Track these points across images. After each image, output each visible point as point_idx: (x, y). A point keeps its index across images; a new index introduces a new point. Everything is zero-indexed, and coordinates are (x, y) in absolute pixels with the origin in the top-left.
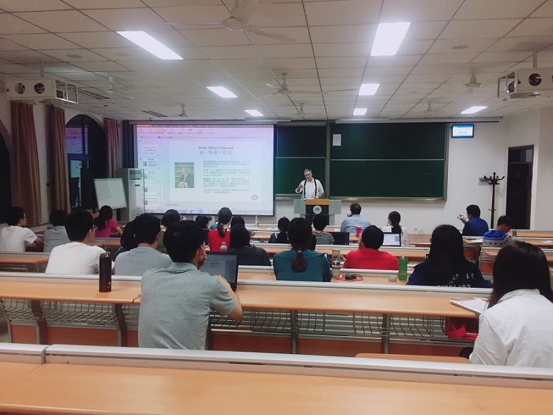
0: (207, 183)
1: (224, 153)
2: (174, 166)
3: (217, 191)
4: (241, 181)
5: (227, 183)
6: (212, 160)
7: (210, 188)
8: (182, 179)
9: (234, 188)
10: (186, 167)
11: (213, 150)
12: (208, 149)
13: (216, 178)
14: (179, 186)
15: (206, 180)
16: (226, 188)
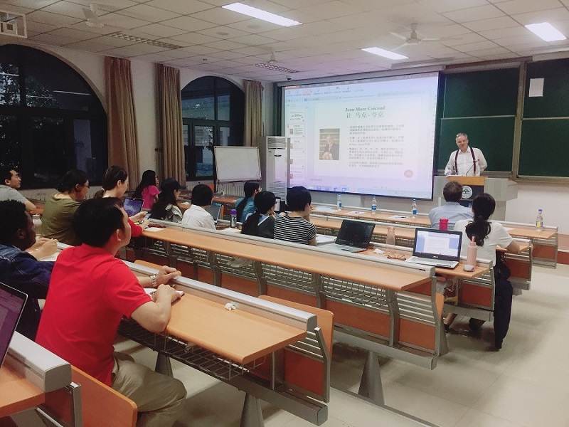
0: (353, 155)
1: (374, 115)
2: (319, 133)
3: (364, 164)
4: (393, 152)
5: (376, 155)
6: (360, 125)
7: (357, 160)
8: (326, 149)
9: (383, 161)
10: (331, 135)
11: (361, 112)
12: (356, 112)
13: (364, 147)
14: (324, 157)
15: (352, 150)
16: (374, 161)
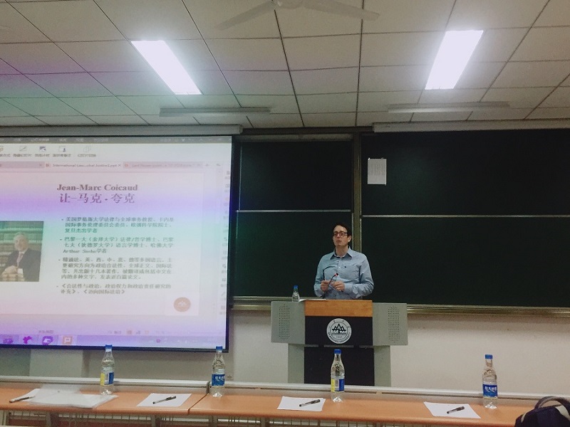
0: (71, 271)
1: (117, 198)
3: (94, 289)
4: (153, 265)
6: (87, 216)
7: (77, 281)
8: (12, 261)
9: (132, 282)
10: (23, 233)
11: (90, 194)
12: (79, 192)
13: (93, 257)
14: (4, 275)
15: (69, 262)
16: (115, 282)
